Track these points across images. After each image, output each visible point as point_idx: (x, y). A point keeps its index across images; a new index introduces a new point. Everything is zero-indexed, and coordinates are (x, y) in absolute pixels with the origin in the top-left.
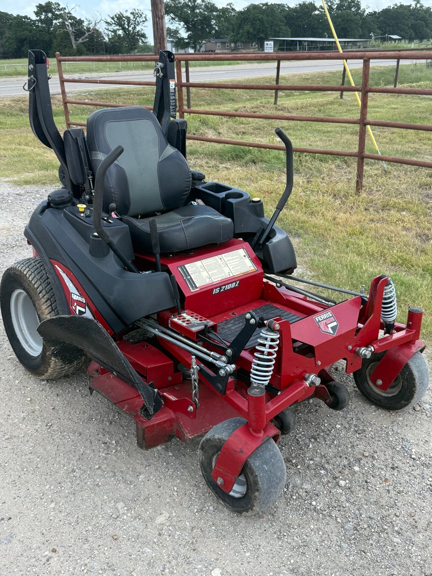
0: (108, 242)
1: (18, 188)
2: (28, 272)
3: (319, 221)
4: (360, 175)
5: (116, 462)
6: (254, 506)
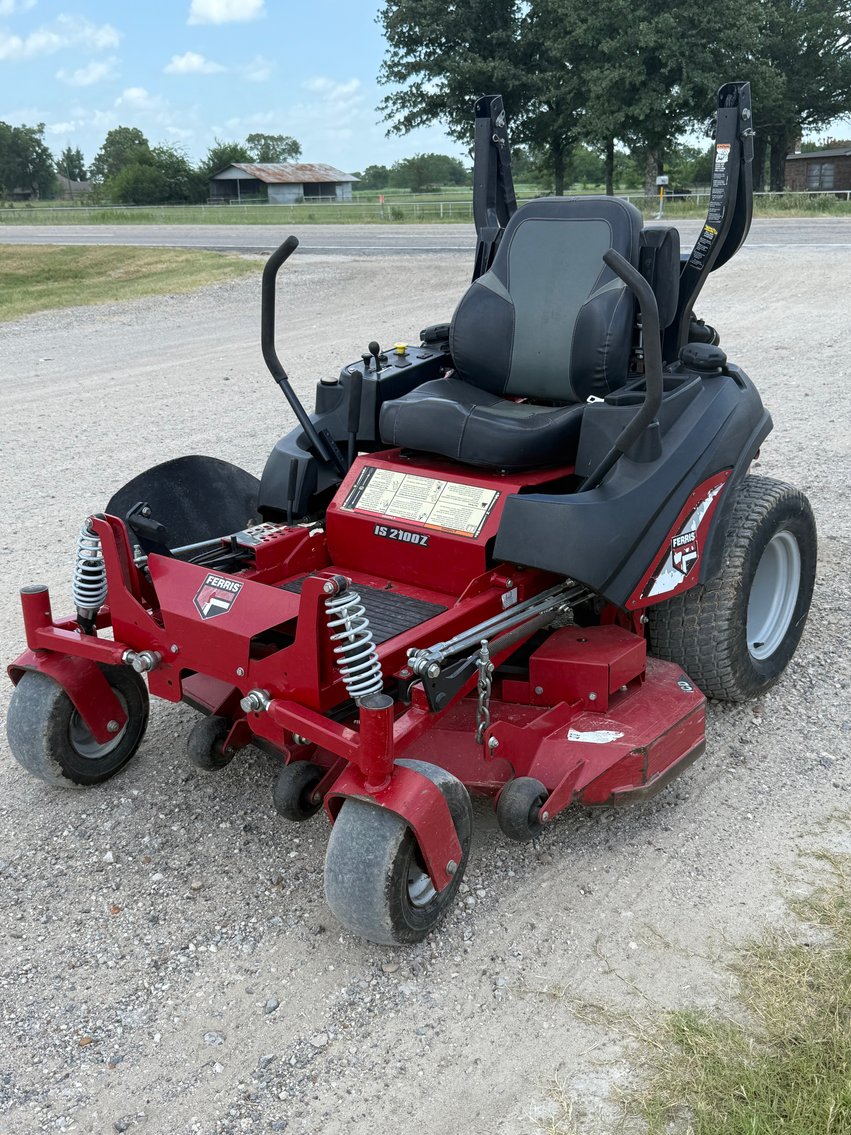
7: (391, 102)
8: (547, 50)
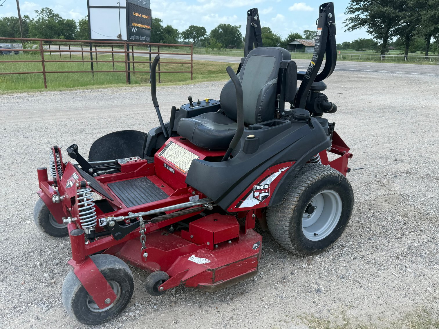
7: (348, 21)
8: (408, 4)
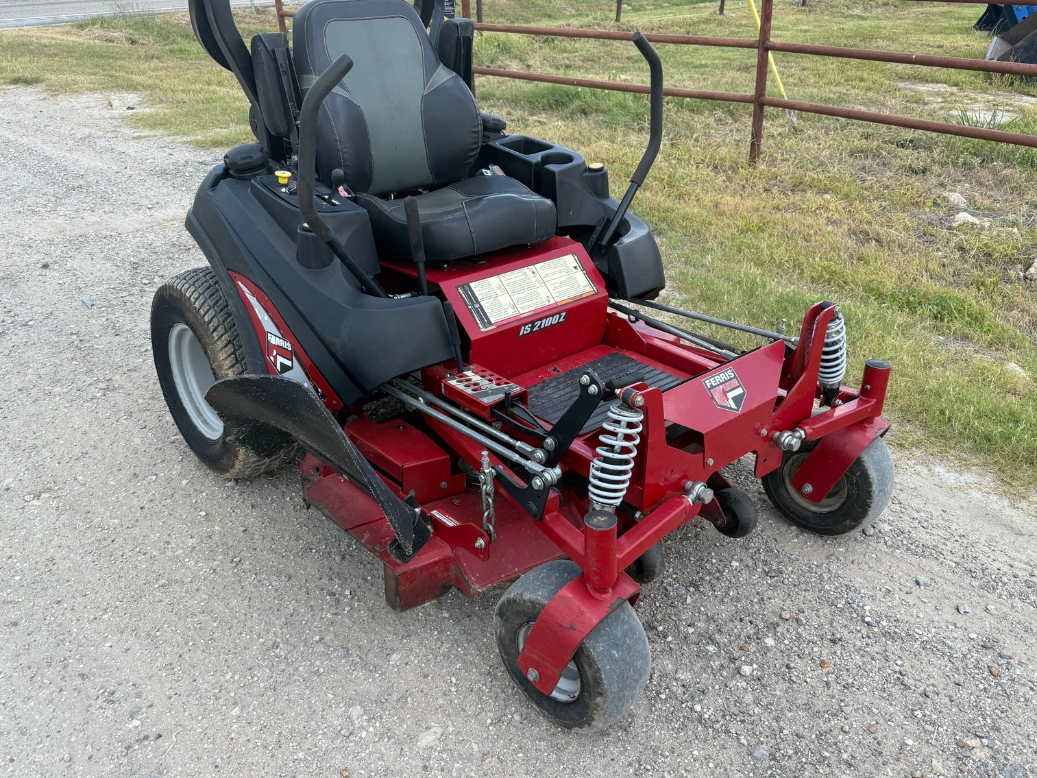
0: (329, 240)
1: (202, 153)
2: (193, 293)
3: (692, 209)
4: (757, 133)
5: (350, 628)
6: (594, 719)
